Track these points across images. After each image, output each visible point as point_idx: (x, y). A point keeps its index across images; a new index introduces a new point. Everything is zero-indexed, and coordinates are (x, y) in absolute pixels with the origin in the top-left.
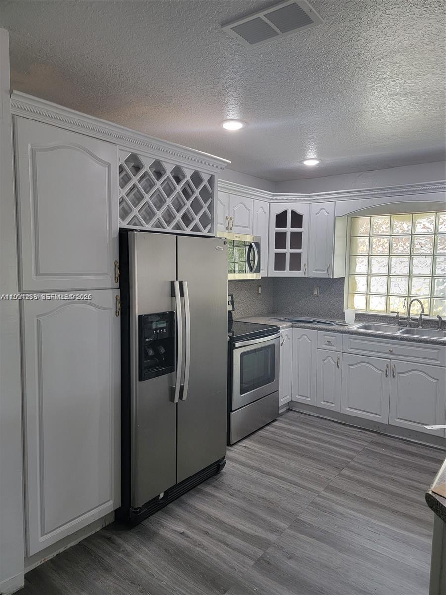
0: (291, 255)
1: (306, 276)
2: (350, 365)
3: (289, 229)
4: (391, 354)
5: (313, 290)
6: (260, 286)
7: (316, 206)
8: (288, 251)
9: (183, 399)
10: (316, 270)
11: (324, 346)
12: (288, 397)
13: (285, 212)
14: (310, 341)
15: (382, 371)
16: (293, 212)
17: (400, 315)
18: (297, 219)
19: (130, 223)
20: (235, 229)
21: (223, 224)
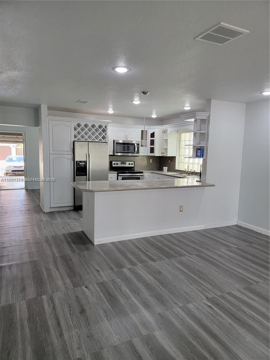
13: (152, 133)
19: (78, 139)
20: (129, 139)
21: (123, 138)
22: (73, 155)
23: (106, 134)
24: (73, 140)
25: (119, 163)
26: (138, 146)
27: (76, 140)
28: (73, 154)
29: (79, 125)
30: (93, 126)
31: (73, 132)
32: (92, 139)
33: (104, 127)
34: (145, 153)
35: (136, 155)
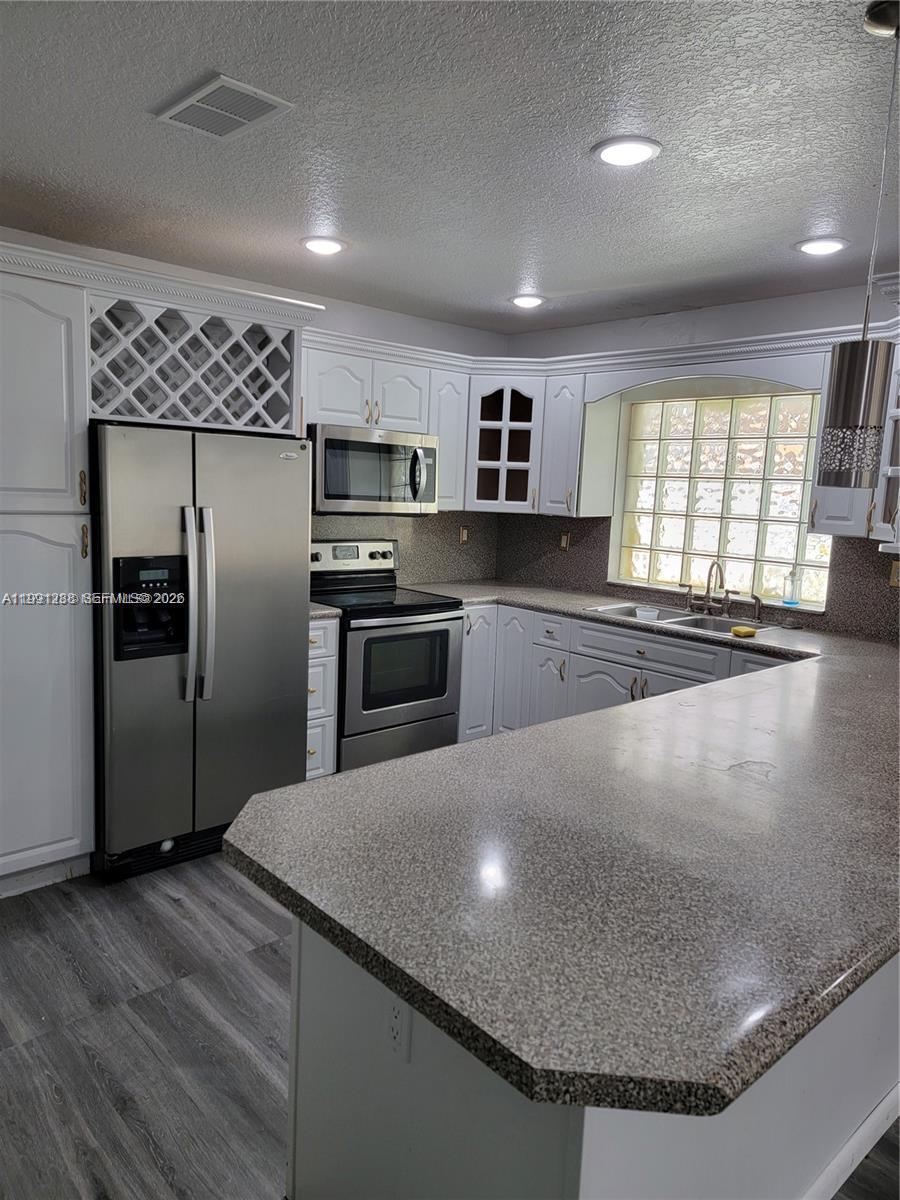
0: (510, 472)
1: (536, 512)
2: (580, 676)
3: (506, 425)
4: (642, 658)
5: (560, 539)
6: (465, 527)
7: (556, 381)
8: (504, 464)
9: (205, 698)
10: (552, 502)
11: (542, 639)
12: (484, 728)
13: (499, 394)
14: (522, 630)
15: (627, 689)
16: (515, 394)
17: (694, 592)
18: (522, 407)
19: (117, 411)
20: (384, 423)
21: (357, 413)
22: (86, 521)
23: (288, 386)
24: (89, 415)
25: (325, 551)
26: (431, 462)
27: (104, 414)
28: (86, 508)
29: (121, 314)
30: (216, 327)
31: (88, 363)
33: (276, 342)
34: (451, 497)
35: (419, 512)
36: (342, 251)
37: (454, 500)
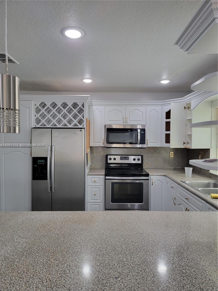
2: (178, 204)
5: (199, 156)
14: (169, 186)
19: (41, 125)
20: (130, 123)
21: (121, 121)
23: (83, 116)
25: (118, 158)
26: (143, 132)
27: (38, 126)
29: (43, 105)
30: (65, 105)
31: (34, 116)
32: (62, 124)
33: (80, 106)
34: (156, 143)
35: (139, 147)
36: (92, 82)
37: (157, 144)
